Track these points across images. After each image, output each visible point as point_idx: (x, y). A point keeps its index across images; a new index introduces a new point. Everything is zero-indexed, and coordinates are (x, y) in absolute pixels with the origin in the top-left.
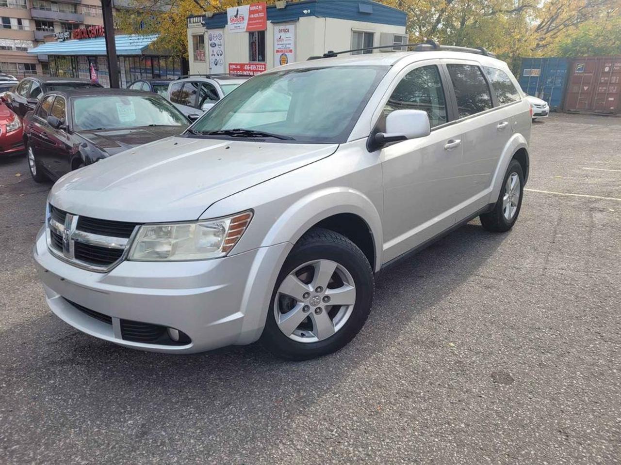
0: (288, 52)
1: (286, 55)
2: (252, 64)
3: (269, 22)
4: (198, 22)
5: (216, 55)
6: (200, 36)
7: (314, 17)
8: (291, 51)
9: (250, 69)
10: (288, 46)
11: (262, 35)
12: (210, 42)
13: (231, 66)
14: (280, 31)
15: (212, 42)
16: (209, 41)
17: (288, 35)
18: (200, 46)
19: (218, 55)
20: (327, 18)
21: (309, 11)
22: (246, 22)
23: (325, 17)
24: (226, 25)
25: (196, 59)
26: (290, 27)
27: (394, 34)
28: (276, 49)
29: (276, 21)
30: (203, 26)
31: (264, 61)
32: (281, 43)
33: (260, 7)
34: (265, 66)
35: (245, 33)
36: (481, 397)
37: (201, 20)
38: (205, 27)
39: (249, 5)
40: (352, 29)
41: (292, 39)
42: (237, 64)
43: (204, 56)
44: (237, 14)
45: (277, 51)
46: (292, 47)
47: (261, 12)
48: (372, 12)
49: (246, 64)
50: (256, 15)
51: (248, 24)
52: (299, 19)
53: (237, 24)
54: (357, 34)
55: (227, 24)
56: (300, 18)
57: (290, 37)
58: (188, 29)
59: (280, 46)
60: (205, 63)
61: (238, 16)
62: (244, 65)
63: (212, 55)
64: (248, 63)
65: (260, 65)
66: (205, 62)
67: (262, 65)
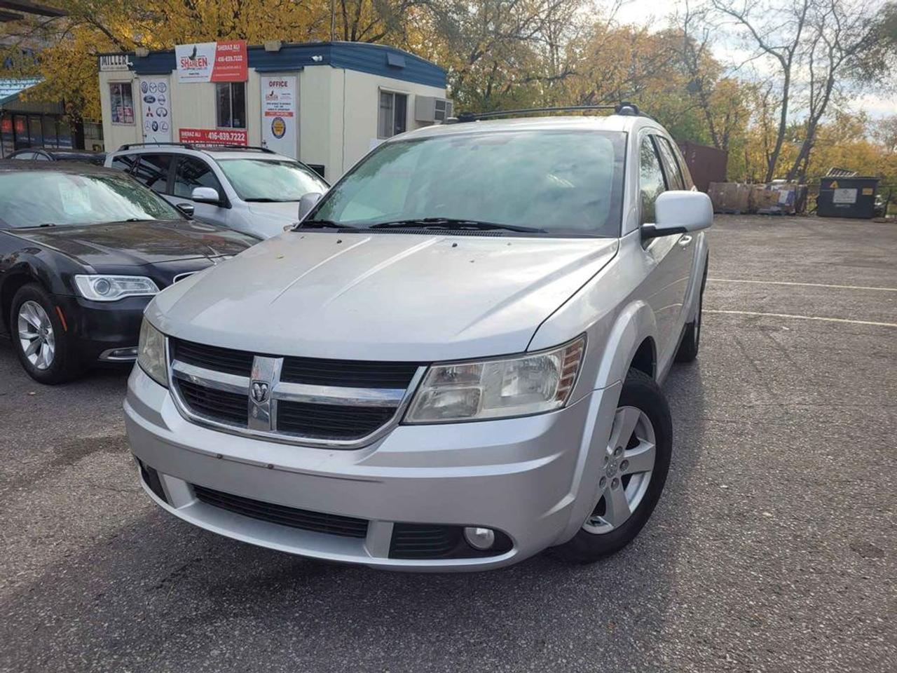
0: (287, 116)
1: (282, 120)
2: (222, 132)
3: (251, 71)
4: (120, 64)
5: (154, 114)
6: (123, 85)
7: (329, 66)
8: (291, 114)
9: (218, 138)
10: (285, 107)
11: (240, 88)
12: (144, 95)
13: (184, 134)
14: (272, 84)
15: (146, 94)
16: (142, 93)
17: (284, 90)
18: (123, 100)
19: (159, 115)
20: (346, 70)
21: (321, 58)
22: (211, 67)
23: (344, 68)
24: (173, 71)
25: (116, 119)
26: (290, 79)
27: (435, 98)
28: (265, 109)
29: (263, 69)
30: (130, 70)
31: (244, 127)
32: (273, 102)
33: (236, 48)
34: (246, 135)
35: (210, 84)
36: (865, 578)
37: (127, 61)
38: (134, 72)
39: (215, 43)
40: (379, 88)
41: (293, 96)
42: (195, 131)
43: (132, 115)
44: (194, 54)
45: (267, 114)
46: (292, 108)
47: (237, 54)
48: (405, 66)
49: (212, 131)
50: (229, 59)
51: (215, 72)
52: (303, 68)
53: (194, 69)
54: (385, 95)
55: (175, 68)
56: (306, 67)
57: (289, 94)
58: (100, 73)
59: (272, 107)
60: (133, 127)
61: (197, 58)
62: (208, 132)
63: (148, 115)
64: (215, 129)
65: (238, 132)
66: (135, 125)
67: (241, 133)
